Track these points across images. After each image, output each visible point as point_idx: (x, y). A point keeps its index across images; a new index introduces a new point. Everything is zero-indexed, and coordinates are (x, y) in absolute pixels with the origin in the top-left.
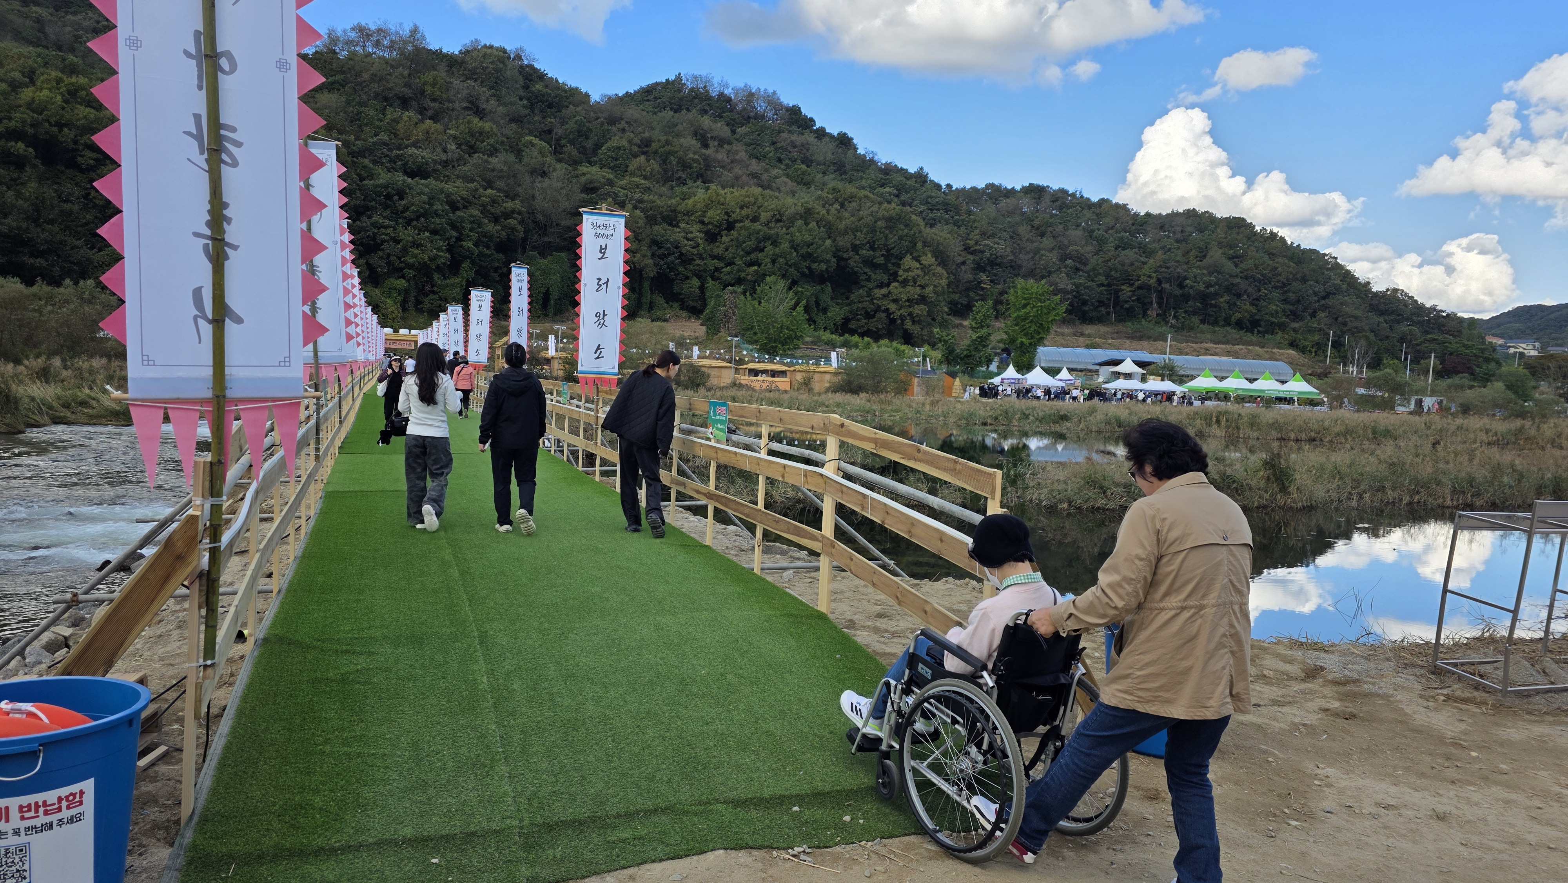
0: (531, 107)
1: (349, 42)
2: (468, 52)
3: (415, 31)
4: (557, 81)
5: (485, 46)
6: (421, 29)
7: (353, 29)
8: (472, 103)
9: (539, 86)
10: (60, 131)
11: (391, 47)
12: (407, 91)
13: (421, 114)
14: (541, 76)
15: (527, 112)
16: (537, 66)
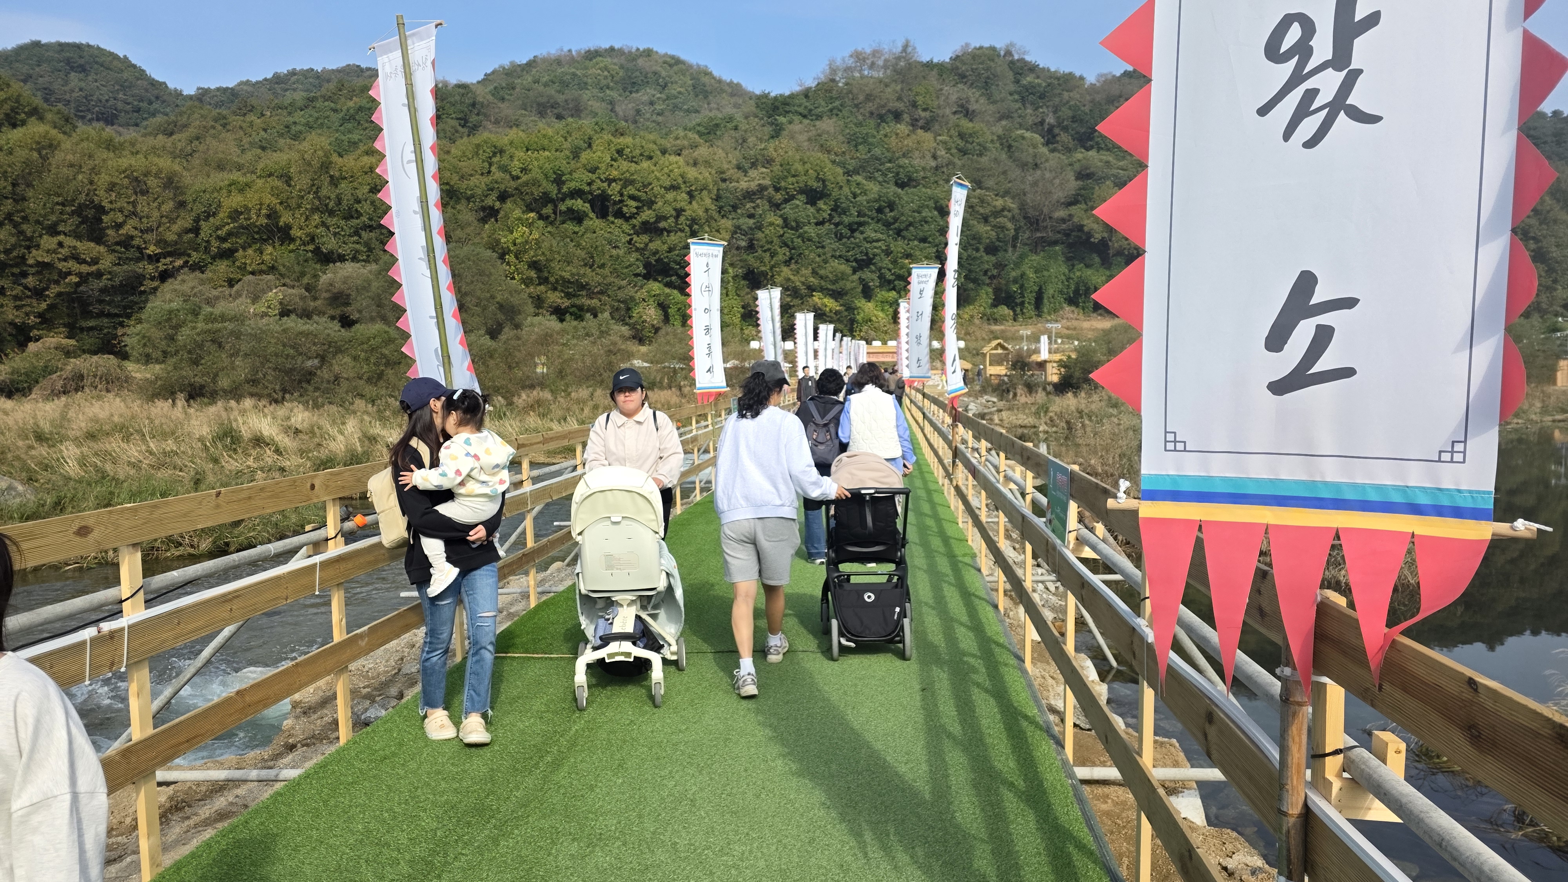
0: (1023, 100)
1: (848, 69)
2: (957, 57)
3: (906, 47)
4: (1049, 70)
5: (975, 48)
6: (911, 44)
7: (851, 56)
8: (962, 106)
9: (1029, 79)
10: (609, 186)
11: (885, 67)
12: (900, 106)
13: (913, 125)
14: (1033, 68)
15: (1019, 105)
16: (1028, 58)
